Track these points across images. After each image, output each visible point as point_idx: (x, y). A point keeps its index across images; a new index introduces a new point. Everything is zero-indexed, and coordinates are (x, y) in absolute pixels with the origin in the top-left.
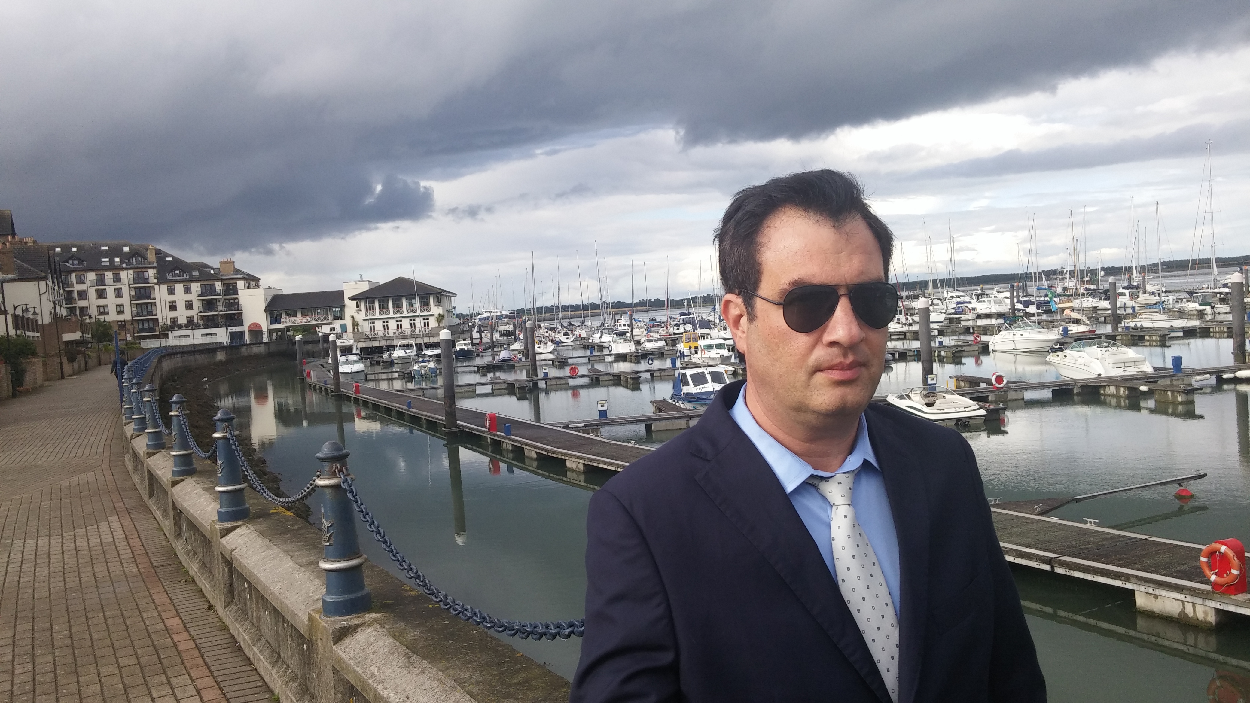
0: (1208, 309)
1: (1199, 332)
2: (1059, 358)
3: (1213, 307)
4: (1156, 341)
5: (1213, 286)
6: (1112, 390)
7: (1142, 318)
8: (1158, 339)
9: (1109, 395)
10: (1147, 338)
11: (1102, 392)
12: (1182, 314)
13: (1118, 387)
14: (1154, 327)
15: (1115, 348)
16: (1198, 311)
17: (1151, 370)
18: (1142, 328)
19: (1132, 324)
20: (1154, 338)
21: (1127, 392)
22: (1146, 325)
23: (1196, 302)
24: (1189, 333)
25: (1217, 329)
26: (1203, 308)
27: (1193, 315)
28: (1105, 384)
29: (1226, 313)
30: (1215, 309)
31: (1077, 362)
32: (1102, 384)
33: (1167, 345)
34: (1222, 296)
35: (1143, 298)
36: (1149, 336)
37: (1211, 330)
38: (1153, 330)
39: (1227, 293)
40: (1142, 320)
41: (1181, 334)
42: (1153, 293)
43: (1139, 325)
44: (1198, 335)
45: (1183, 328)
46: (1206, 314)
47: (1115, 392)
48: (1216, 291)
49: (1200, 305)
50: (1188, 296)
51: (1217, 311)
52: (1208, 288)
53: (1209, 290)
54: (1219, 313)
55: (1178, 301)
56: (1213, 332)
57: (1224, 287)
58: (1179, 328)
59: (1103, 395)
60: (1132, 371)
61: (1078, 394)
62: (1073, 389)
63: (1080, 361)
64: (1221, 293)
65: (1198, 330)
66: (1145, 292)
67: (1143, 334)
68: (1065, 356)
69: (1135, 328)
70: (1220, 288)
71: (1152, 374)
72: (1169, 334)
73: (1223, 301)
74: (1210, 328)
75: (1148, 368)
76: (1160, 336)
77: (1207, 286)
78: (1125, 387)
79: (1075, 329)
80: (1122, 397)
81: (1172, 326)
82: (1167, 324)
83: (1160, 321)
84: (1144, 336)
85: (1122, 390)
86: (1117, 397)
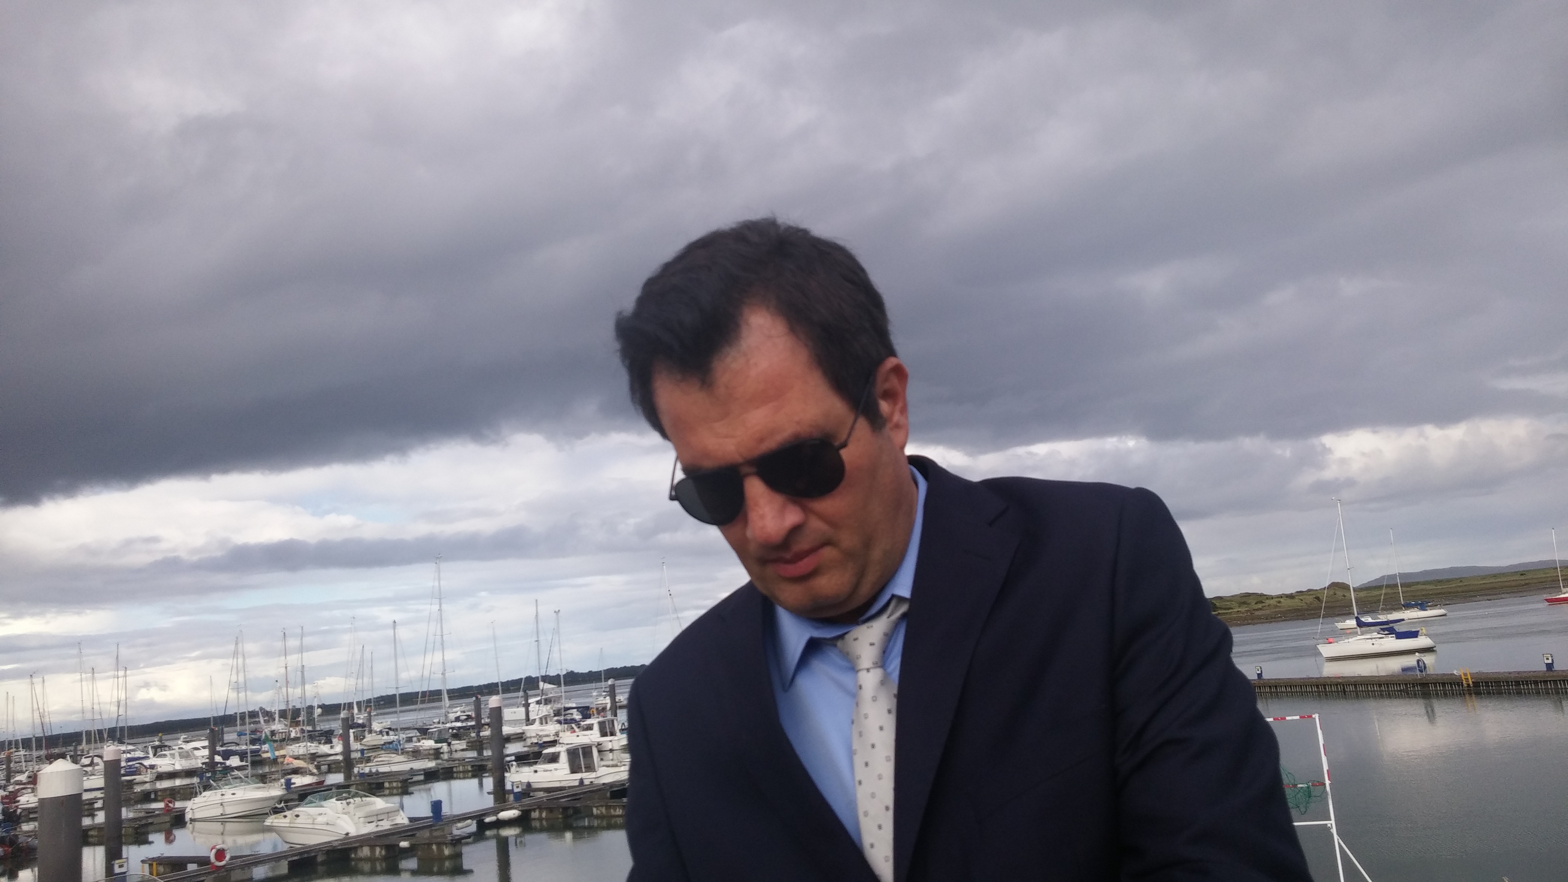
0: (445, 747)
1: (443, 774)
2: (287, 820)
3: (449, 744)
4: (396, 788)
5: (444, 721)
6: (365, 852)
7: (377, 762)
8: (400, 785)
9: (361, 859)
10: (387, 785)
11: (353, 856)
12: (416, 754)
13: (372, 848)
14: (392, 772)
15: (358, 800)
16: (434, 749)
17: (406, 821)
18: (377, 773)
19: (367, 770)
20: (395, 784)
21: (383, 853)
22: (382, 769)
23: (431, 739)
24: (431, 776)
25: (461, 769)
26: (439, 745)
27: (430, 754)
28: (357, 845)
29: (463, 750)
30: (452, 746)
31: (316, 821)
32: (354, 845)
33: (409, 791)
34: (455, 731)
35: (370, 739)
36: (389, 782)
37: (455, 770)
38: (392, 775)
39: (459, 728)
40: (378, 763)
41: (422, 778)
42: (381, 732)
43: (374, 770)
44: (441, 777)
45: (424, 770)
46: (442, 753)
47: (369, 854)
48: (448, 725)
49: (436, 742)
50: (418, 734)
51: (454, 748)
52: (439, 723)
53: (441, 726)
54: (456, 751)
55: (409, 740)
56: (457, 772)
57: (456, 721)
58: (420, 770)
59: (353, 860)
60: (386, 825)
61: (323, 863)
62: (315, 856)
63: (320, 819)
64: (453, 728)
65: (441, 771)
66: (370, 732)
67: (381, 781)
68: (297, 816)
69: (370, 774)
70: (452, 722)
71: (408, 826)
72: (412, 779)
73: (456, 736)
74: (453, 767)
75: (402, 819)
76: (401, 782)
77: (438, 720)
78: (381, 846)
79: (299, 781)
80: (378, 859)
81: (412, 769)
82: (406, 767)
83: (397, 764)
84: (383, 783)
85: (378, 850)
86: (372, 860)
